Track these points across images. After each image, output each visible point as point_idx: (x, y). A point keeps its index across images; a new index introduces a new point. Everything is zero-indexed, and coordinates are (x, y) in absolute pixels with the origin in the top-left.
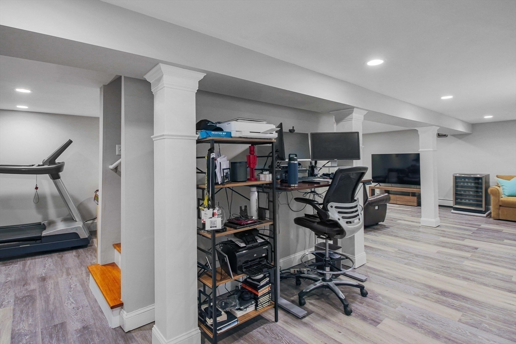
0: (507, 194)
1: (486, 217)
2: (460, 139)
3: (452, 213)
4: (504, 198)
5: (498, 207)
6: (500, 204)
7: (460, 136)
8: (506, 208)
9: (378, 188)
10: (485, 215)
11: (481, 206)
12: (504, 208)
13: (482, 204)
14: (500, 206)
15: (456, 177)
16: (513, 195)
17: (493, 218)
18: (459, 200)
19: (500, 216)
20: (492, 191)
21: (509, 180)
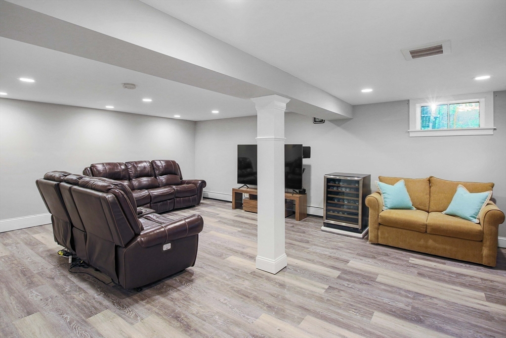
0: (389, 206)
1: (363, 238)
2: (339, 125)
3: (323, 231)
4: (386, 213)
5: (377, 226)
6: (380, 221)
7: (338, 121)
8: (386, 227)
9: (246, 192)
10: (361, 235)
11: (356, 221)
12: (384, 227)
13: (358, 219)
14: (380, 224)
15: (327, 179)
16: (397, 207)
17: (370, 241)
18: (331, 213)
19: (380, 239)
20: (370, 201)
21: (393, 184)
